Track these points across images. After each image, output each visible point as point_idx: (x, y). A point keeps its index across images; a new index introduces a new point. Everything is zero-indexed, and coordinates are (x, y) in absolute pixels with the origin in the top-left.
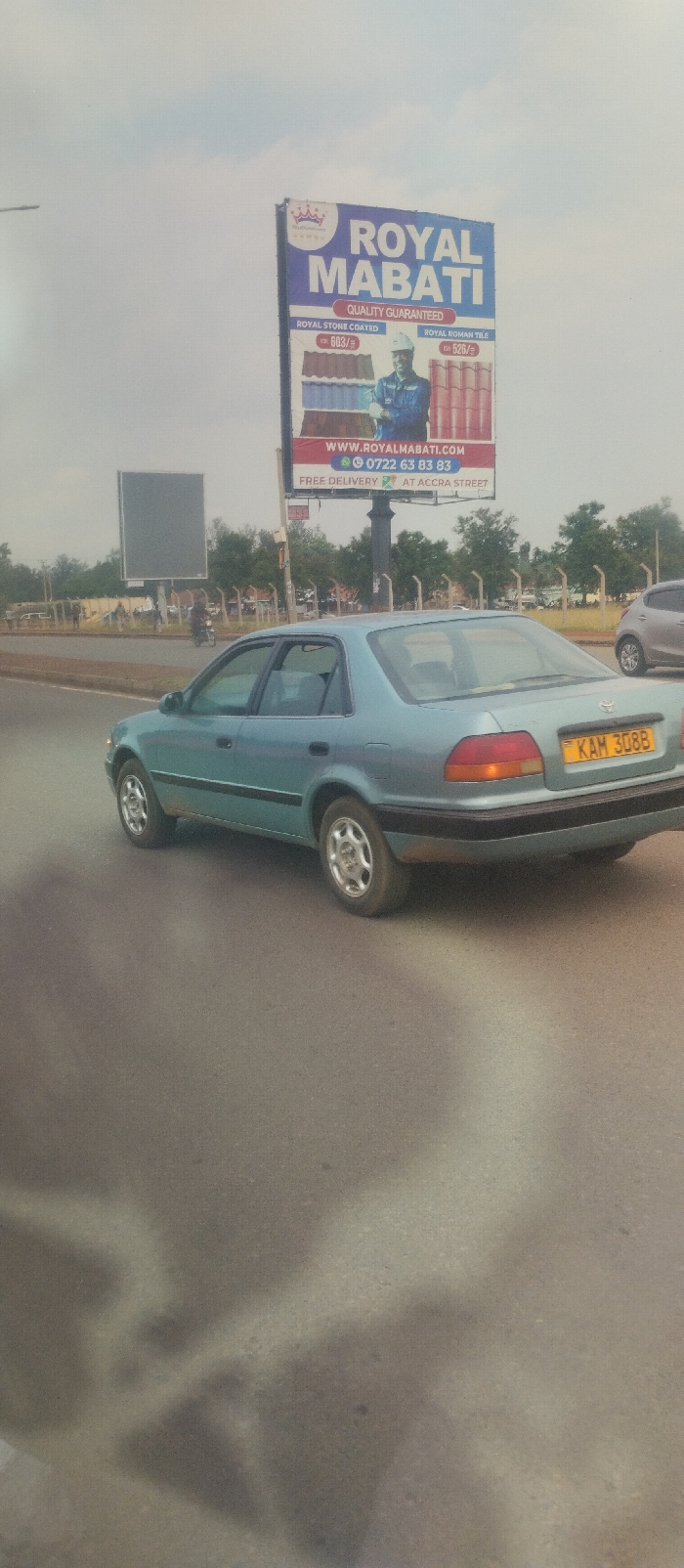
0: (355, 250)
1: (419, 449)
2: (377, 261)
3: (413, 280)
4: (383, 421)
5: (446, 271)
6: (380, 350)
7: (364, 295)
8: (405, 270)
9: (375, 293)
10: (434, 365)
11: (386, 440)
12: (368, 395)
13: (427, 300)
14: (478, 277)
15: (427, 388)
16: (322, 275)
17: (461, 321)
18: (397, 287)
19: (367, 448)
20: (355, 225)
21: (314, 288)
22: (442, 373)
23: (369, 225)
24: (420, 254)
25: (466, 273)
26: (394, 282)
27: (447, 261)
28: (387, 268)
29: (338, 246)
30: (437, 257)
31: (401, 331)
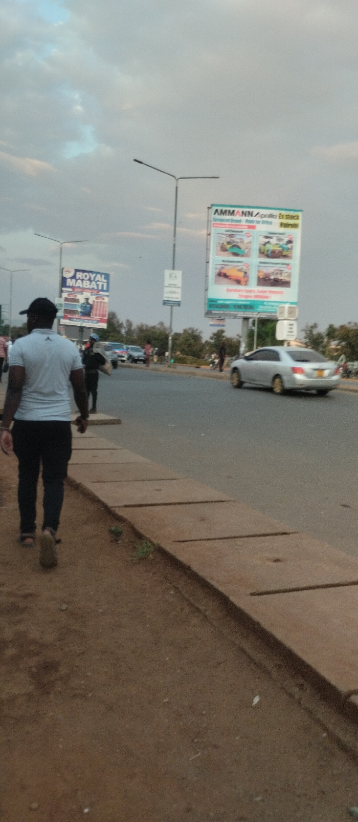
0: (77, 278)
1: (89, 318)
2: (82, 280)
3: (90, 284)
4: (81, 312)
5: (98, 283)
6: (81, 298)
7: (79, 287)
8: (88, 282)
9: (81, 286)
10: (94, 301)
11: (82, 316)
12: (78, 307)
13: (93, 289)
14: (105, 285)
15: (92, 307)
16: (70, 282)
17: (101, 293)
18: (86, 285)
19: (77, 317)
20: (78, 273)
21: (68, 285)
22: (96, 303)
23: (81, 273)
24: (92, 279)
25: (102, 283)
26: (86, 284)
27: (98, 281)
28: (84, 281)
29: (74, 277)
30: (97, 279)
31: (87, 294)
